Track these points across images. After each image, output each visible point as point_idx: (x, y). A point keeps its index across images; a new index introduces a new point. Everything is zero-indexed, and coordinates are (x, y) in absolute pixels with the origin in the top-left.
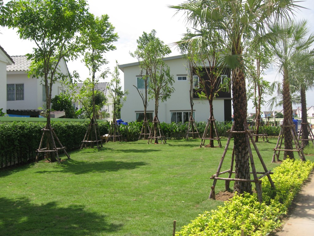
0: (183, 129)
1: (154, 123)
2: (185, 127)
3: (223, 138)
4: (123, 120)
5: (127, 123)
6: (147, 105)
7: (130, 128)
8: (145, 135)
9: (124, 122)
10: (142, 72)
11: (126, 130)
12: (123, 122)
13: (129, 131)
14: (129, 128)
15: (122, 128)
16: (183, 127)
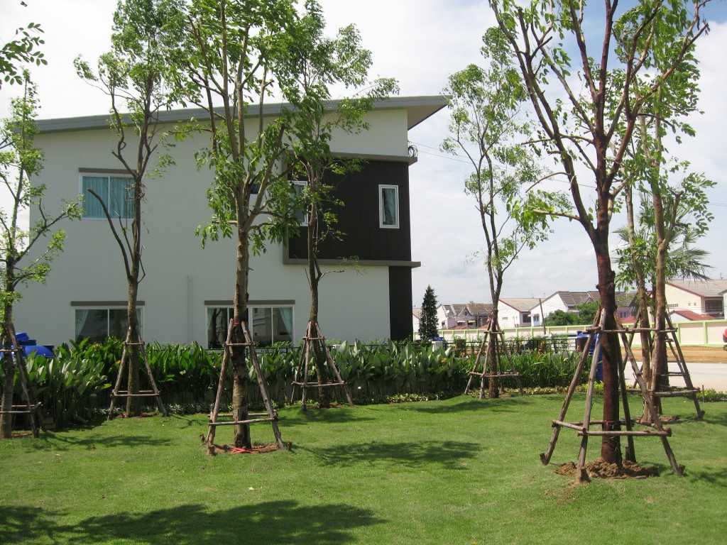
0: (272, 369)
1: (234, 348)
2: (279, 362)
3: (414, 400)
4: (31, 338)
5: (50, 348)
6: (141, 274)
7: (69, 369)
8: (133, 397)
9: (40, 344)
10: (122, 145)
11: (53, 381)
12: (33, 343)
13: (68, 384)
14: (64, 370)
15: (33, 370)
16: (270, 363)
